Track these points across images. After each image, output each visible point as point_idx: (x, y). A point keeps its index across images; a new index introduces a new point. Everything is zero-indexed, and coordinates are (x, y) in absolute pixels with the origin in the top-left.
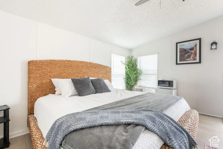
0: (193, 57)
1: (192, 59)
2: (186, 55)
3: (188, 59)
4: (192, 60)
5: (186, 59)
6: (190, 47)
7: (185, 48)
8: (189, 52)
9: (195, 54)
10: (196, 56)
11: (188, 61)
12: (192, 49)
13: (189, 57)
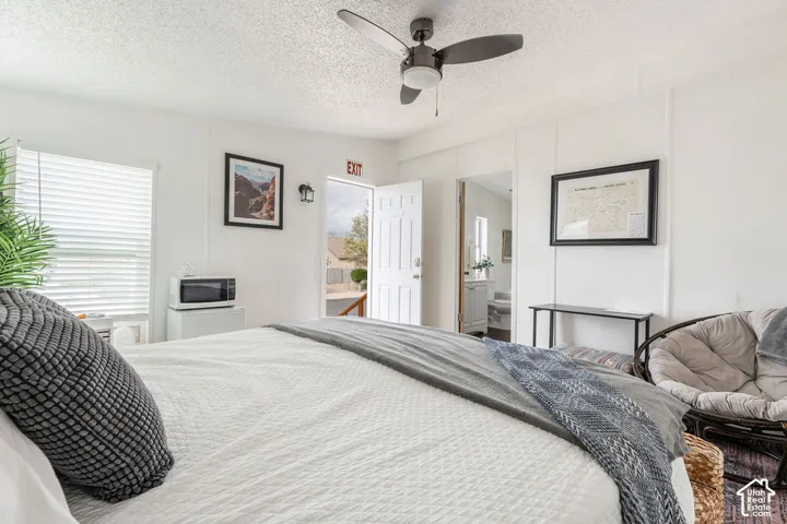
0: (267, 211)
1: (265, 215)
2: (252, 202)
3: (257, 214)
4: (266, 218)
5: (251, 210)
6: (262, 181)
7: (249, 178)
8: (258, 194)
9: (272, 203)
10: (273, 209)
11: (256, 218)
12: (265, 187)
13: (258, 208)
